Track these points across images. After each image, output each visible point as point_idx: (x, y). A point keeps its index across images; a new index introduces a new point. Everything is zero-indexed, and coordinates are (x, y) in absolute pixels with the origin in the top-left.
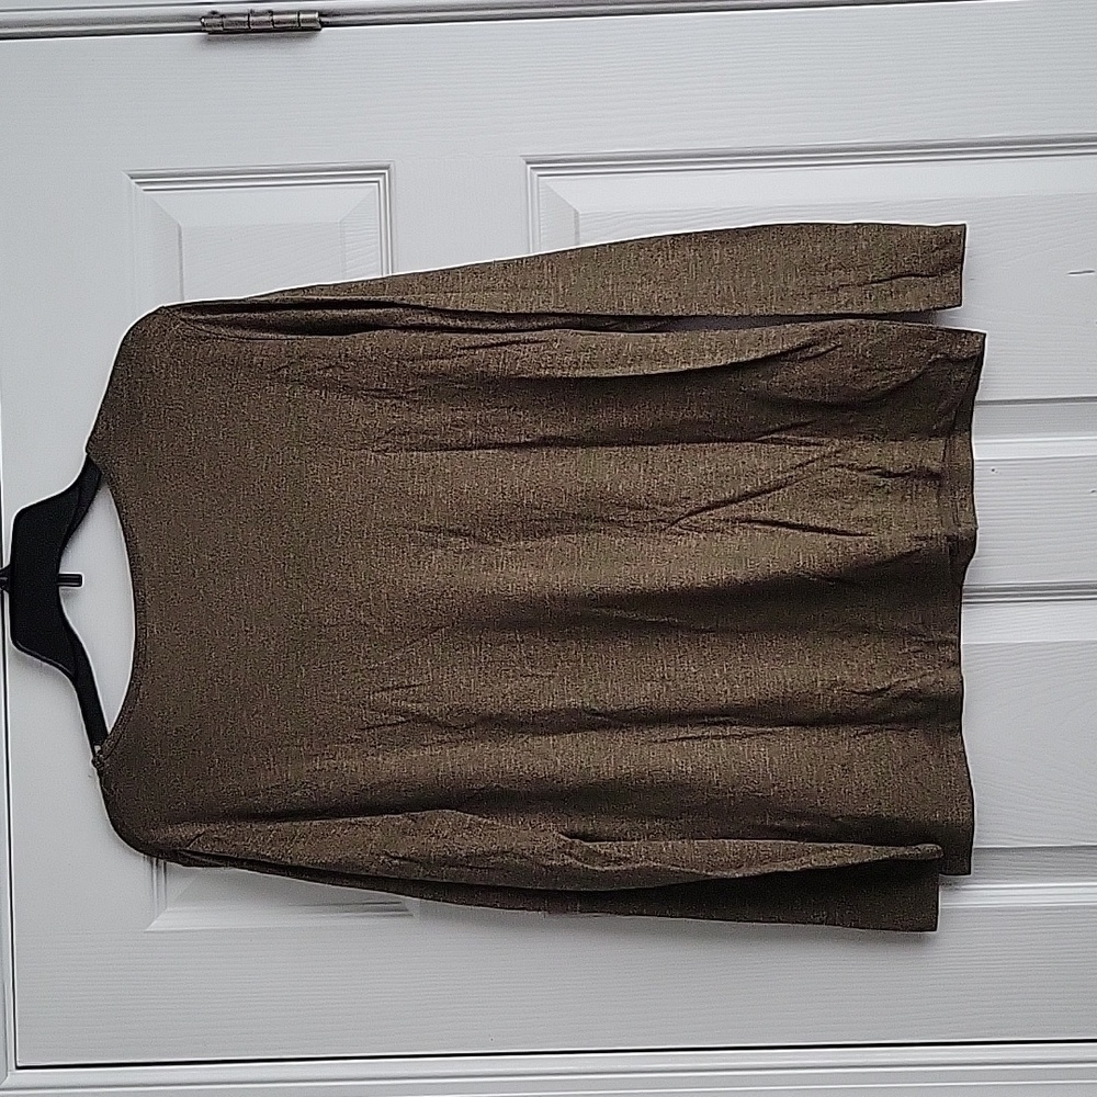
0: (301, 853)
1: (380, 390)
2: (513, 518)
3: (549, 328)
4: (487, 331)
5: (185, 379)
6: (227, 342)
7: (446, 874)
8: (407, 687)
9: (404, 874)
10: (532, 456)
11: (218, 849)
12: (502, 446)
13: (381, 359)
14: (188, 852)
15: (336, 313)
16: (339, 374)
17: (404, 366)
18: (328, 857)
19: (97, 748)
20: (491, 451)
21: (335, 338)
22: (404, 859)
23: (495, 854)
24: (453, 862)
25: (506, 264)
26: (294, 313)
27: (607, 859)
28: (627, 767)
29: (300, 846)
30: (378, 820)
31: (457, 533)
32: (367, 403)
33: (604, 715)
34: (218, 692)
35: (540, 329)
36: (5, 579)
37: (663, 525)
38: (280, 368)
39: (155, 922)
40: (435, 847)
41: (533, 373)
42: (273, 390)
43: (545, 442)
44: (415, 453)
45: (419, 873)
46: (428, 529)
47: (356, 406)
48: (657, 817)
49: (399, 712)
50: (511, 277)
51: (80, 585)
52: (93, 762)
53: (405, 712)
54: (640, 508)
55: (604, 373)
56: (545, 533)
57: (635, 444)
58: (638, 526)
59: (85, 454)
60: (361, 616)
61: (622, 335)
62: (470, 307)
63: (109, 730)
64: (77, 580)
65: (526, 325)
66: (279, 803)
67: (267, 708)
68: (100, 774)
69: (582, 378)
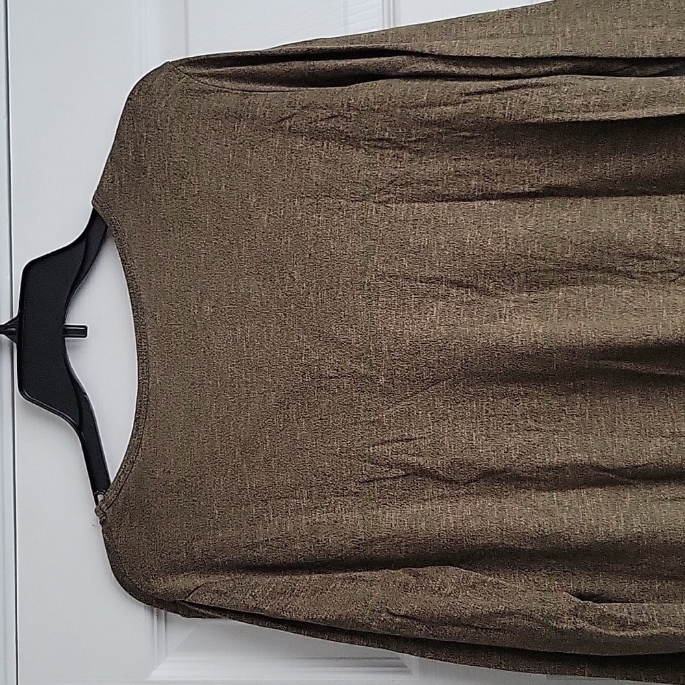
0: (301, 608)
1: (382, 139)
2: (517, 269)
3: (556, 73)
4: (492, 78)
5: (189, 132)
6: (231, 95)
7: (451, 633)
8: (408, 440)
9: (404, 632)
10: (537, 205)
11: (219, 601)
12: (506, 196)
13: (384, 107)
14: (188, 603)
15: (340, 63)
16: (341, 125)
17: (408, 115)
18: (327, 612)
19: (100, 497)
20: (493, 202)
21: (338, 88)
22: (405, 616)
23: (503, 614)
24: (457, 622)
25: (510, 13)
26: (297, 65)
27: (622, 624)
28: (638, 525)
29: (299, 600)
30: (378, 575)
31: (459, 285)
32: (369, 154)
33: (613, 471)
34: (218, 444)
35: (547, 74)
36: (14, 329)
37: (673, 275)
38: (283, 120)
39: (155, 671)
40: (439, 605)
41: (540, 117)
42: (276, 142)
43: (550, 192)
44: (416, 204)
45: (420, 631)
46: (430, 280)
47: (358, 157)
48: (667, 578)
49: (399, 465)
50: (515, 24)
51: (86, 336)
52: (96, 511)
53: (406, 466)
54: (650, 258)
55: (617, 115)
56: (549, 285)
57: (643, 193)
58: (647, 277)
59: (92, 207)
60: (362, 368)
61: (633, 79)
62: (475, 53)
63: (112, 481)
64: (82, 332)
65: (533, 71)
66: (279, 556)
67: (267, 460)
68: (102, 523)
69: (593, 122)
